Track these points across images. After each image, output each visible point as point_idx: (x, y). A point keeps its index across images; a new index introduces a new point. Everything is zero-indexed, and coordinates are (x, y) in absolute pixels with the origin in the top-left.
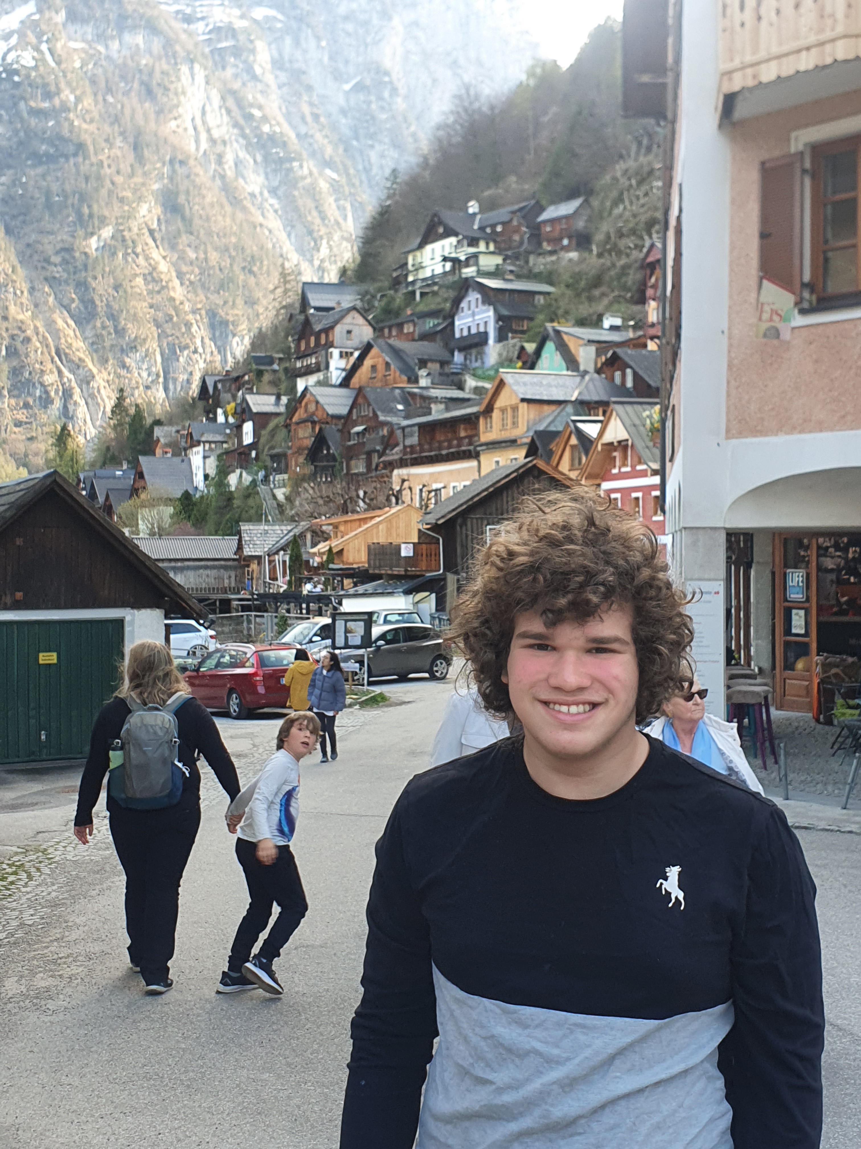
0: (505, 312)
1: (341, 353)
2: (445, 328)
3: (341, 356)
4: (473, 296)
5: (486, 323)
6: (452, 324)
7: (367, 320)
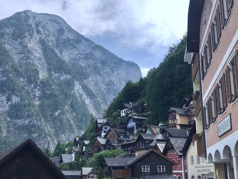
0: (138, 123)
2: (125, 126)
3: (104, 132)
4: (131, 120)
5: (134, 125)
6: (127, 125)
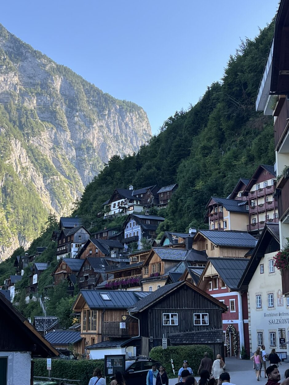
0: (145, 228)
1: (76, 244)
2: (120, 235)
3: (76, 246)
4: (132, 221)
5: (138, 232)
6: (124, 232)
7: (87, 232)
